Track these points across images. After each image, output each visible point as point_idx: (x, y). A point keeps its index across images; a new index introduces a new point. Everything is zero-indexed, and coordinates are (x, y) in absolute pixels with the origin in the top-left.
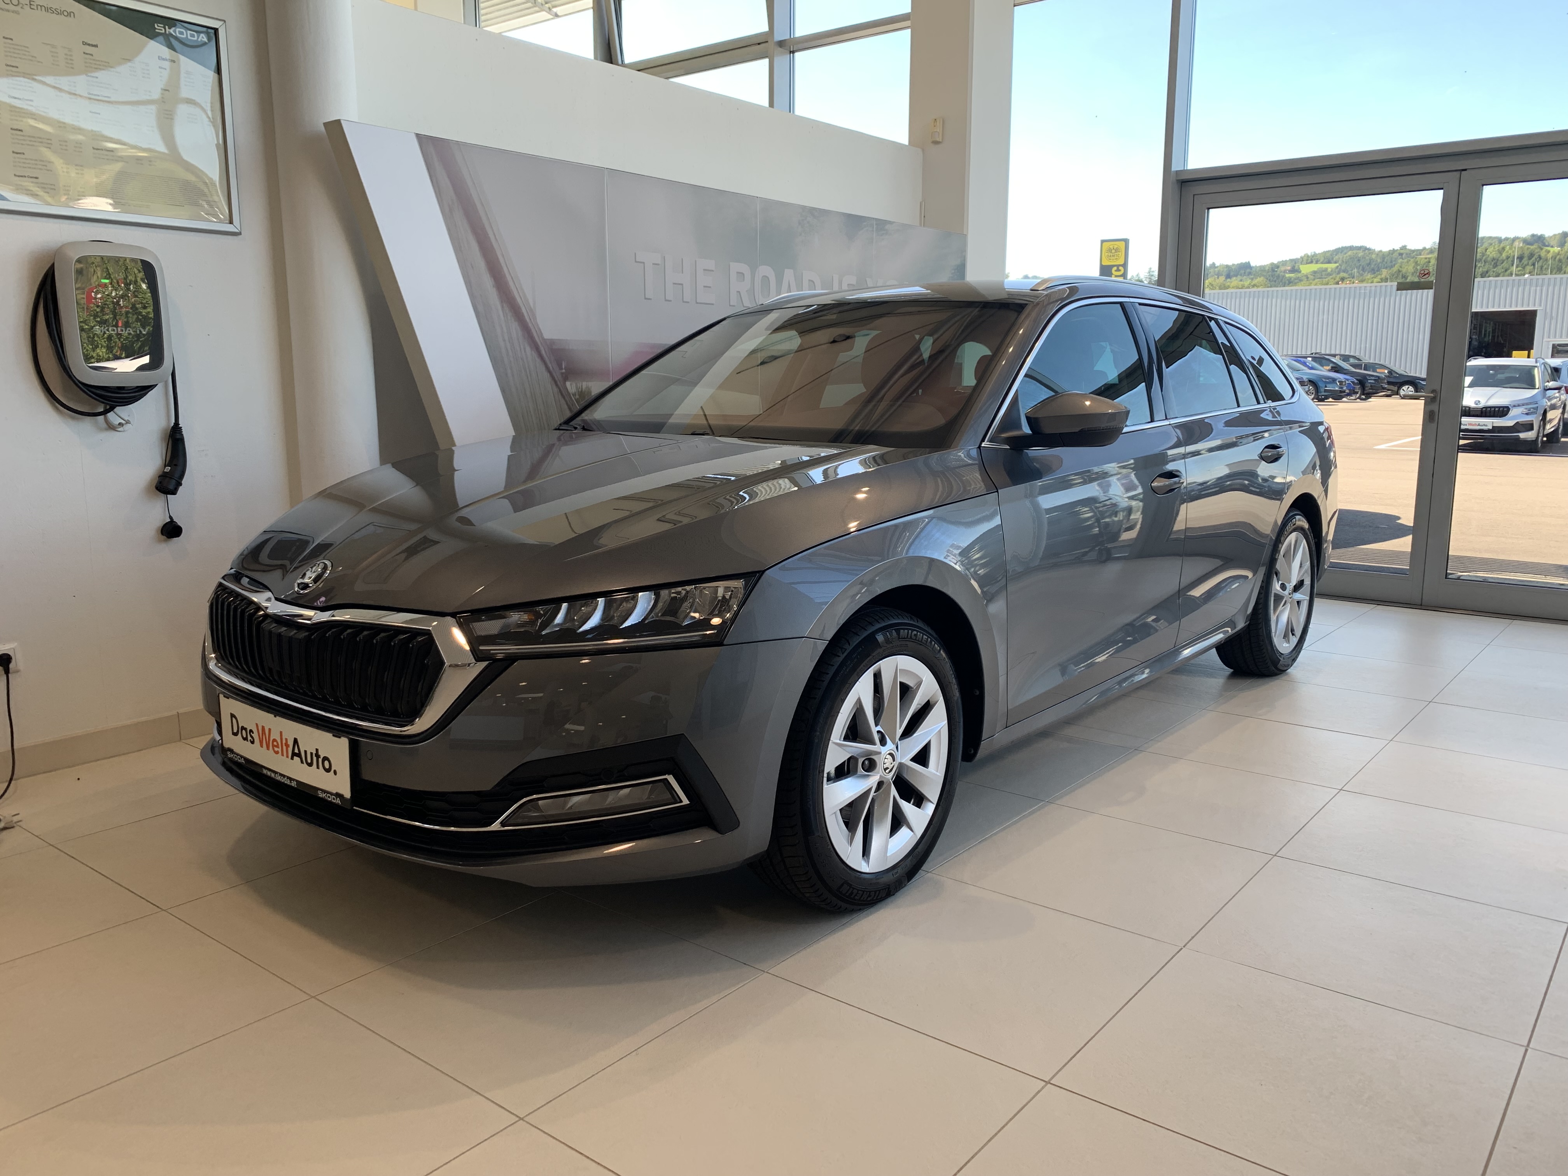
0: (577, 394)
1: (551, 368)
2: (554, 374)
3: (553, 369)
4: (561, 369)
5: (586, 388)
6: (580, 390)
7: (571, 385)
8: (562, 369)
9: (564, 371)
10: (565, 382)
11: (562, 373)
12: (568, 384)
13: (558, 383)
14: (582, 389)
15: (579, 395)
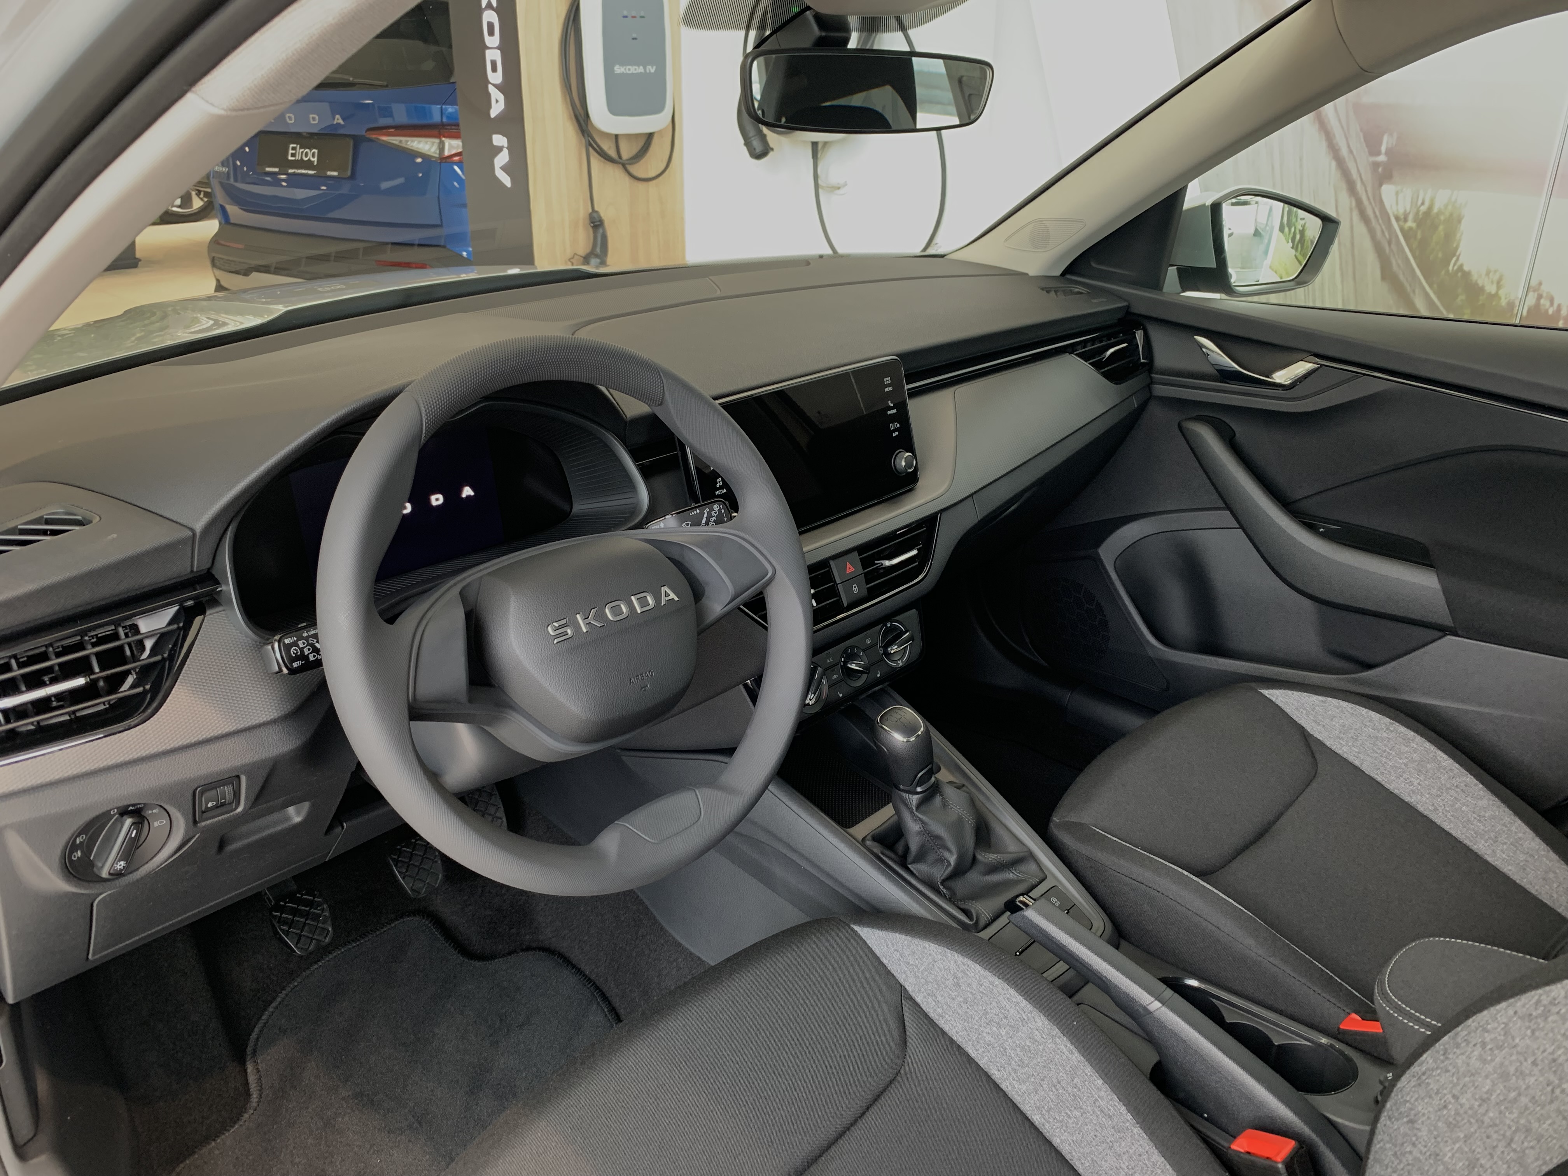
0: (1411, 217)
1: (1344, 152)
2: (1351, 165)
3: (1351, 152)
4: (1374, 150)
5: (1446, 206)
6: (1423, 209)
7: (1397, 193)
8: (1379, 153)
9: (1382, 158)
10: (1381, 185)
11: (1376, 165)
12: (1388, 191)
13: (1359, 186)
14: (1430, 208)
15: (1415, 221)
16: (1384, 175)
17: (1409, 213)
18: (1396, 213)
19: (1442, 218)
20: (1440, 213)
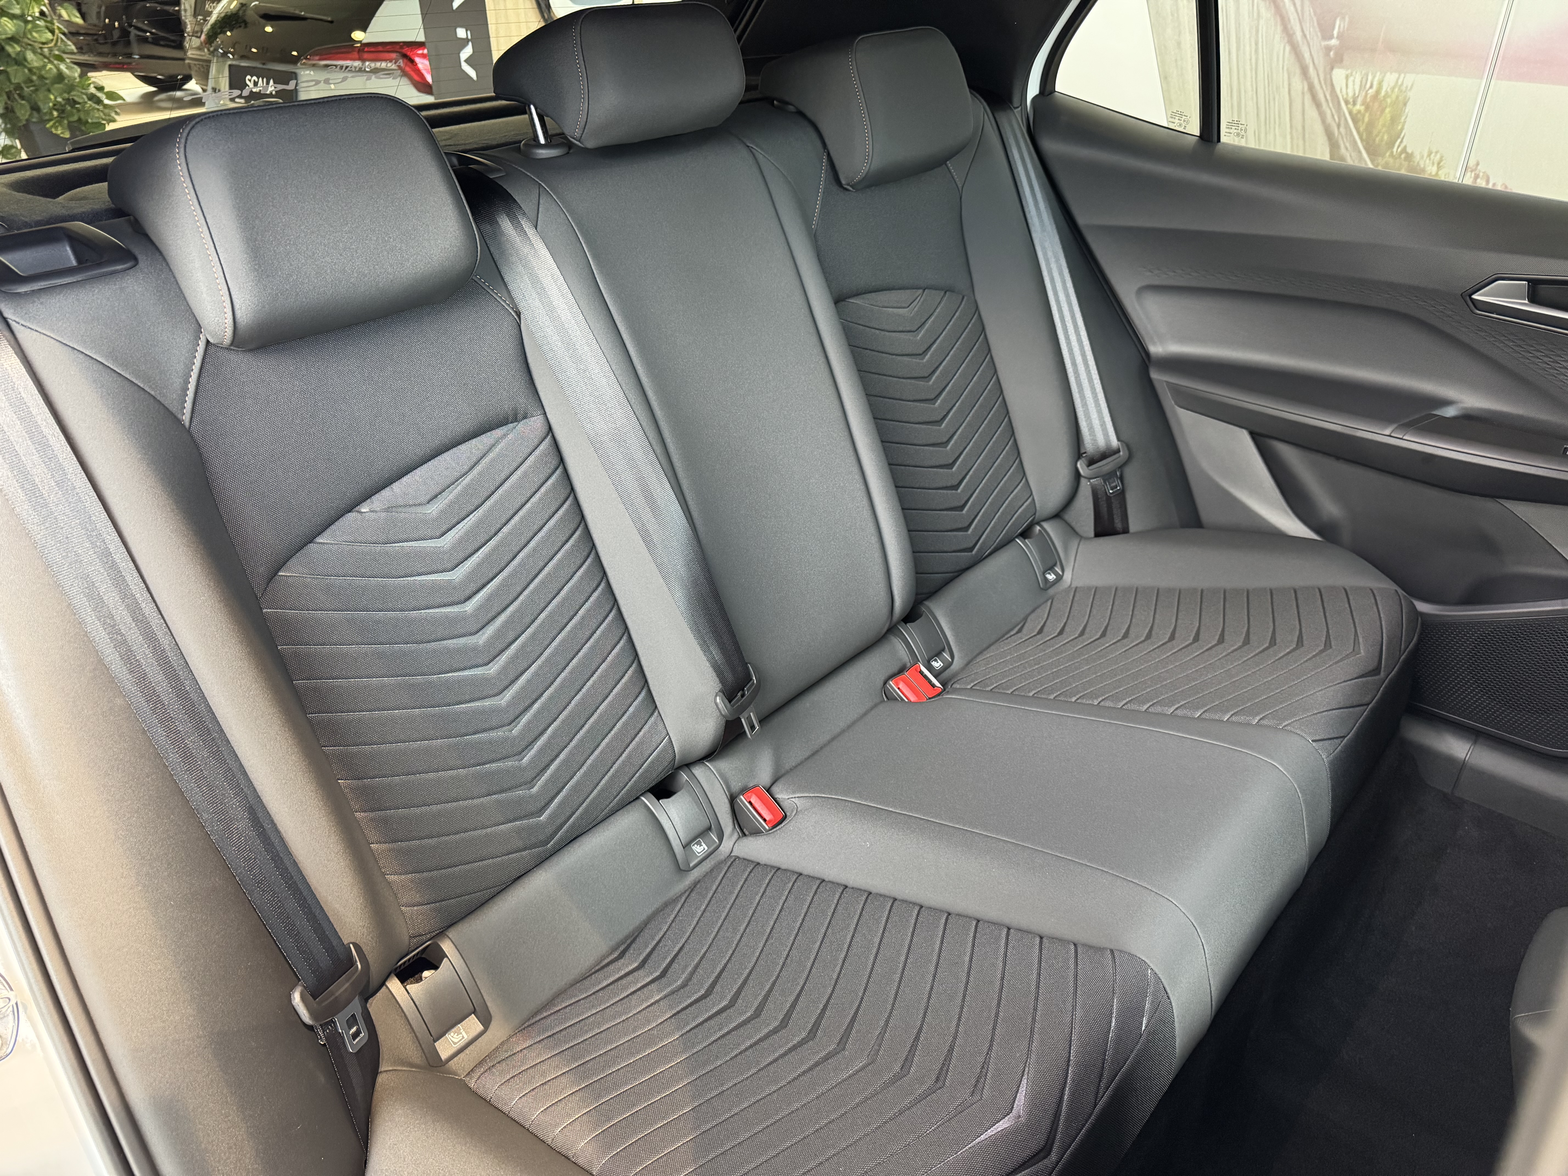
0: (1359, 100)
1: (1299, 35)
2: (1305, 50)
3: (1305, 36)
5: (1393, 89)
6: (1372, 92)
7: (1347, 78)
8: (1331, 37)
9: (1334, 42)
10: (1332, 69)
11: (1328, 49)
12: (1339, 75)
13: (1311, 70)
14: (1378, 92)
16: (1336, 60)
17: (1358, 96)
18: (1345, 96)
19: (1389, 100)
20: (1387, 95)
